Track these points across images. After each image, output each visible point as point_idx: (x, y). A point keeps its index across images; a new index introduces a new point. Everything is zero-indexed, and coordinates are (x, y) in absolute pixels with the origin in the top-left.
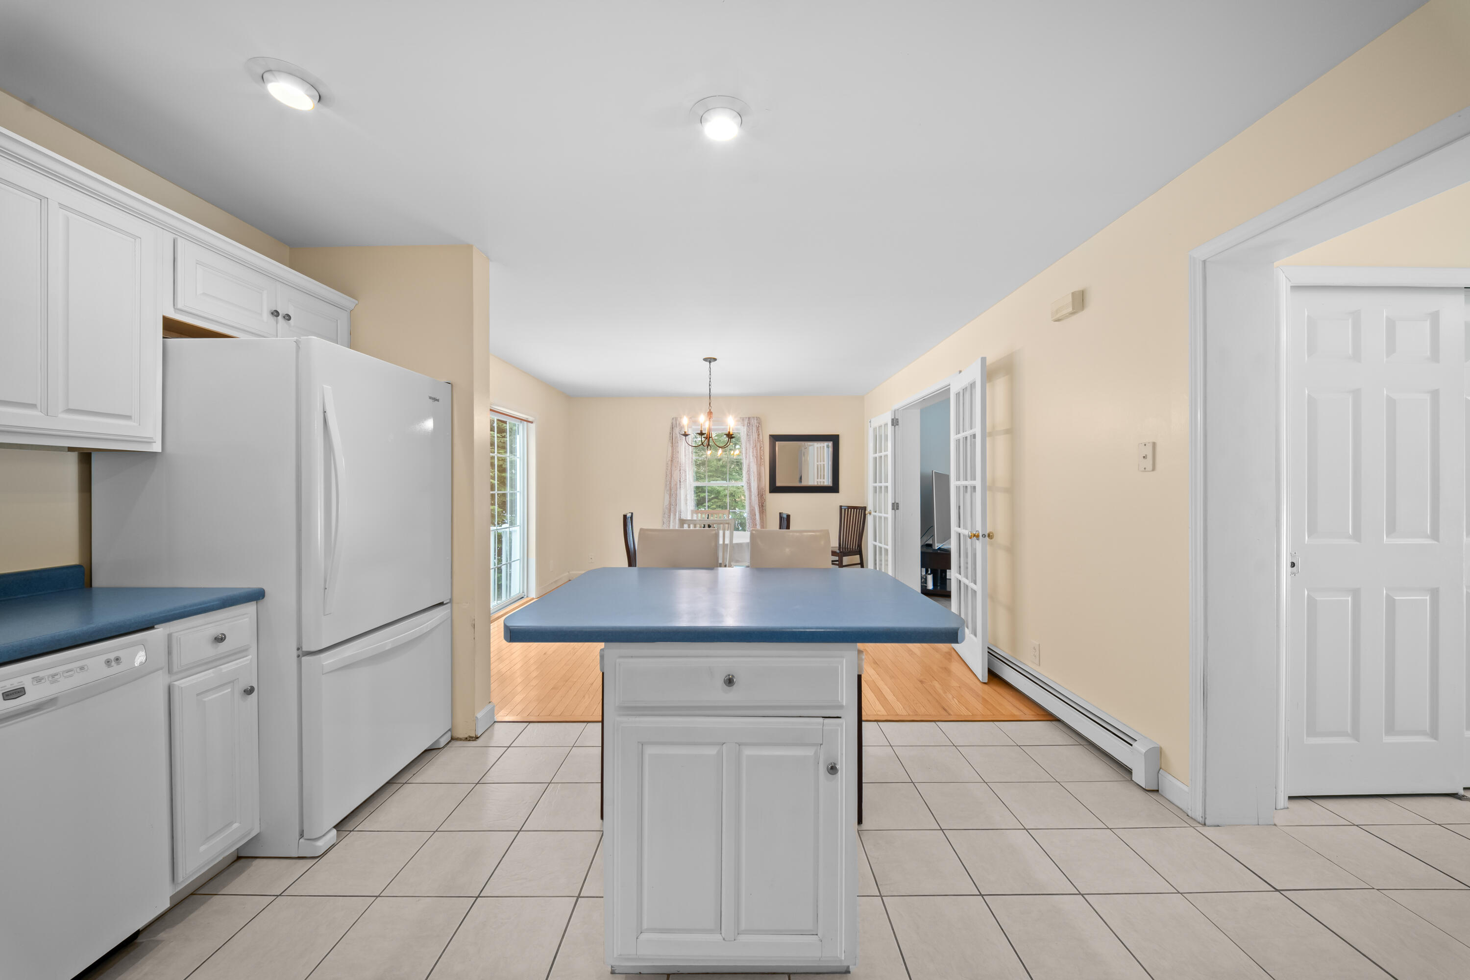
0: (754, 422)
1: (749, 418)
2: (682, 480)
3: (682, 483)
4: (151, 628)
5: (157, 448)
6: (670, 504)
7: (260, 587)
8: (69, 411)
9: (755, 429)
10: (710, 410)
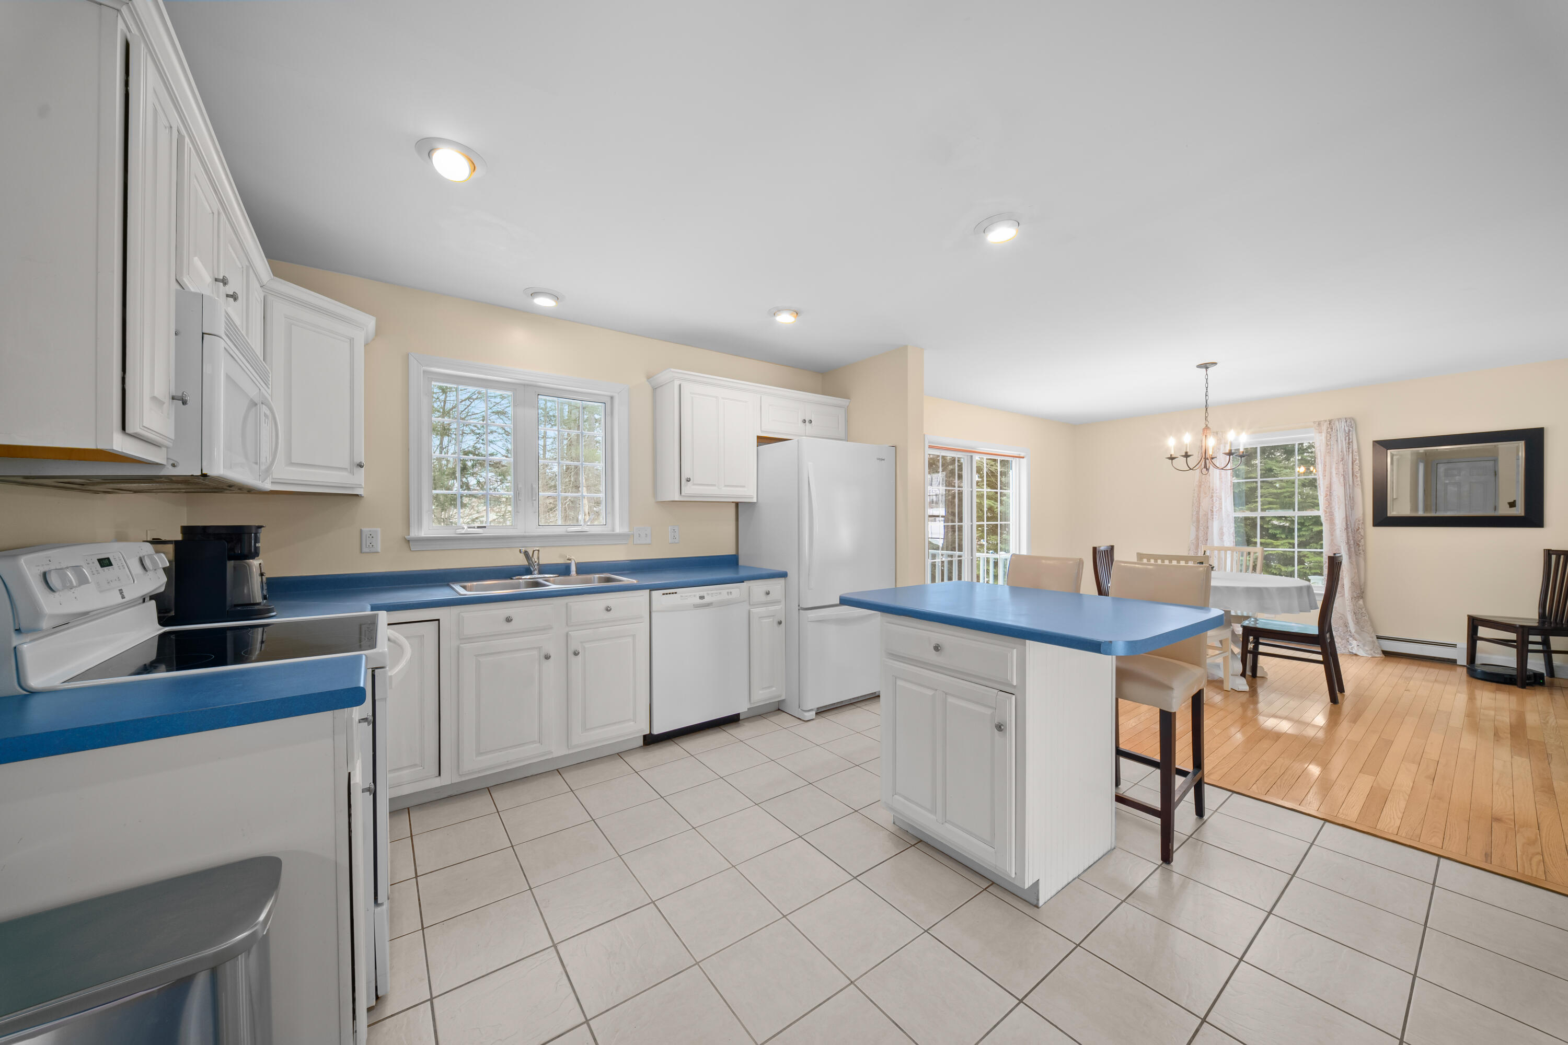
0: (1341, 426)
1: (1330, 421)
2: (1215, 510)
3: (1215, 513)
4: (743, 582)
5: (755, 500)
6: (1197, 538)
7: (783, 570)
8: (725, 486)
9: (1341, 436)
10: (1207, 425)
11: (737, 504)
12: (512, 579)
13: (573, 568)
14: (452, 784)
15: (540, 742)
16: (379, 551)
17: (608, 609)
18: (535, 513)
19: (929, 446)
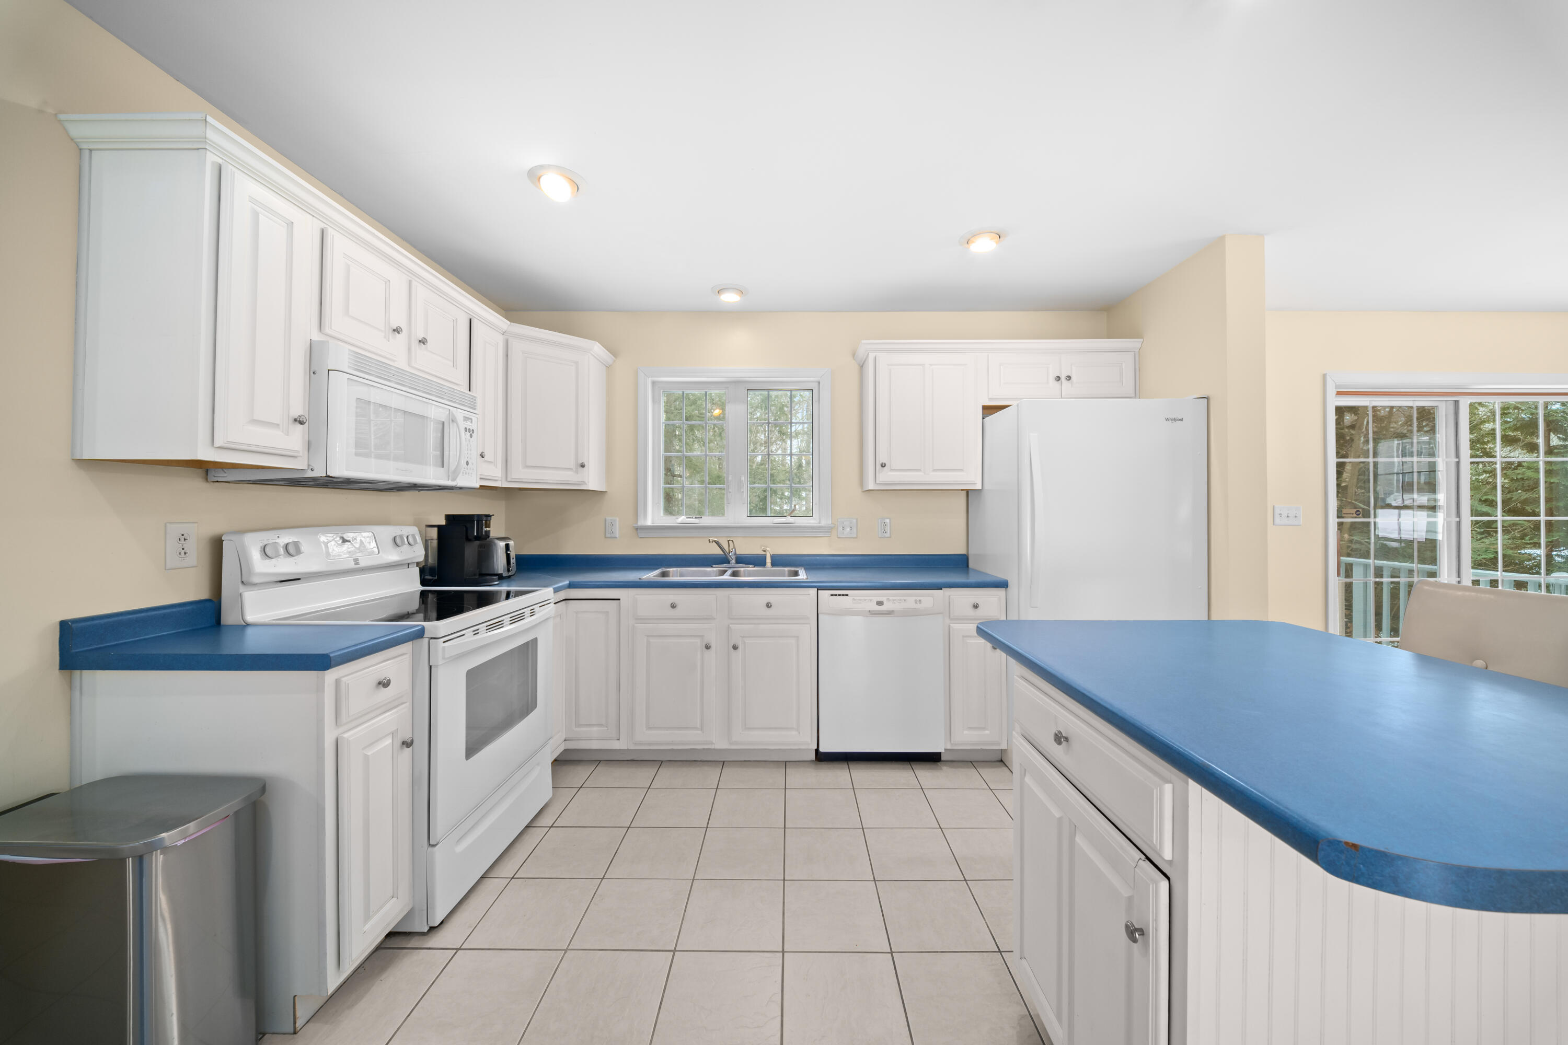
4: (941, 589)
5: (979, 487)
7: (1006, 578)
8: (934, 470)
11: (968, 491)
12: (712, 567)
13: (769, 560)
14: (628, 749)
15: (702, 729)
16: (617, 536)
17: (769, 606)
18: (744, 504)
19: (1337, 392)
